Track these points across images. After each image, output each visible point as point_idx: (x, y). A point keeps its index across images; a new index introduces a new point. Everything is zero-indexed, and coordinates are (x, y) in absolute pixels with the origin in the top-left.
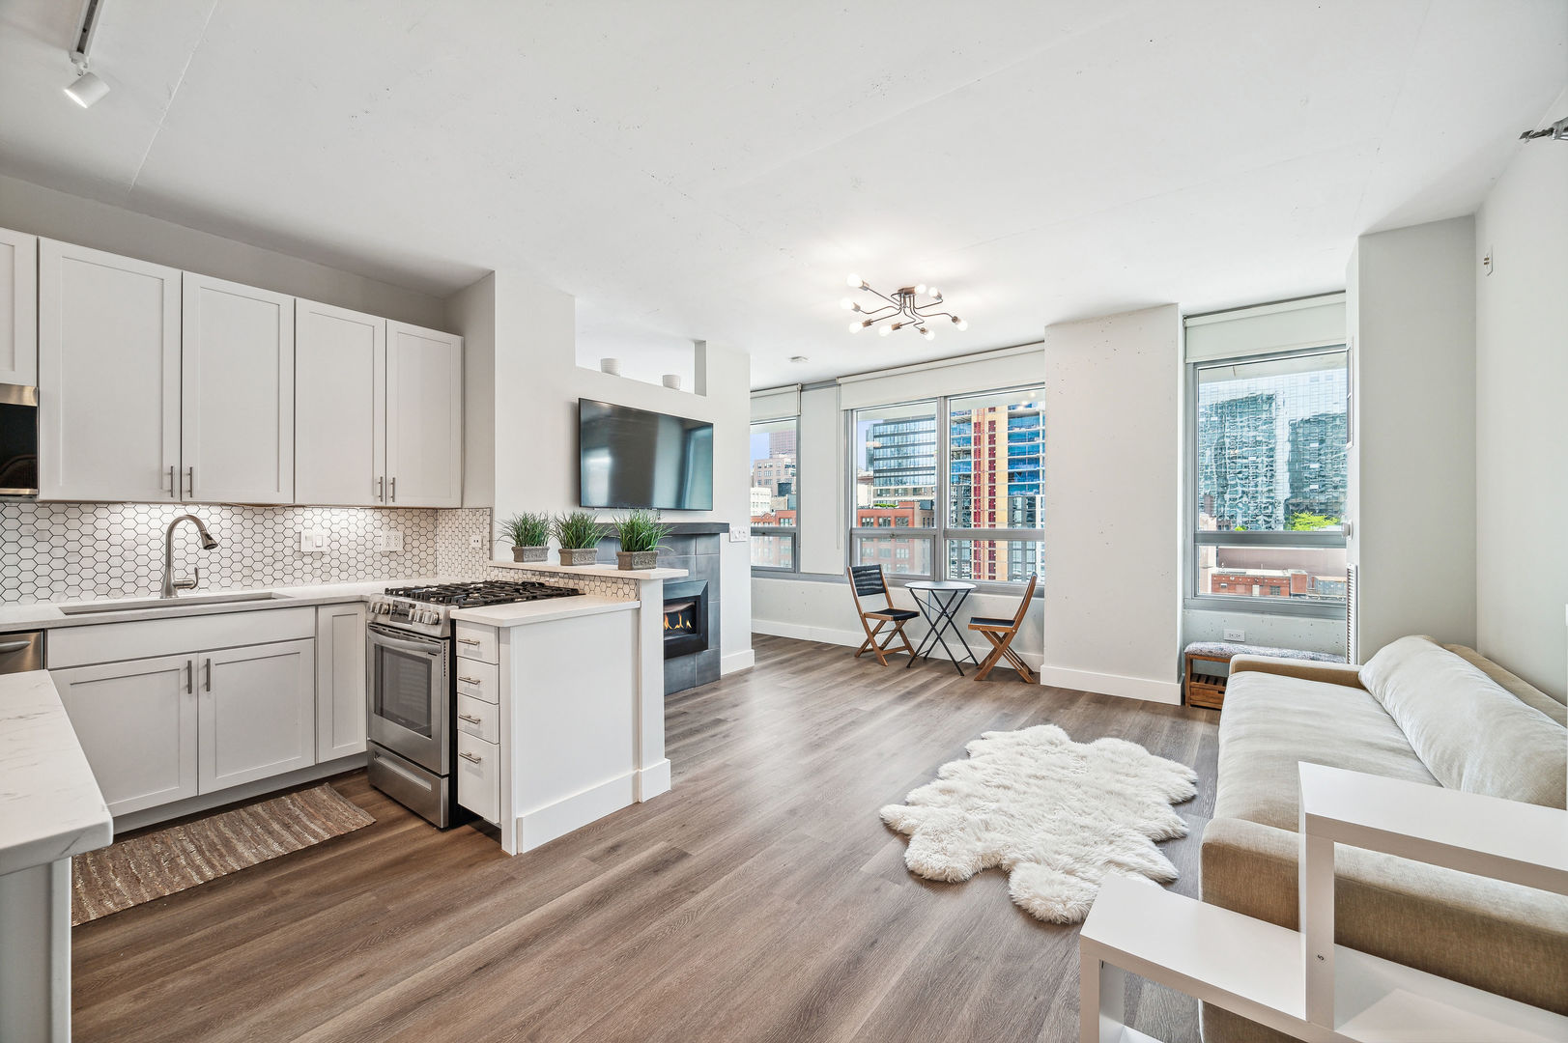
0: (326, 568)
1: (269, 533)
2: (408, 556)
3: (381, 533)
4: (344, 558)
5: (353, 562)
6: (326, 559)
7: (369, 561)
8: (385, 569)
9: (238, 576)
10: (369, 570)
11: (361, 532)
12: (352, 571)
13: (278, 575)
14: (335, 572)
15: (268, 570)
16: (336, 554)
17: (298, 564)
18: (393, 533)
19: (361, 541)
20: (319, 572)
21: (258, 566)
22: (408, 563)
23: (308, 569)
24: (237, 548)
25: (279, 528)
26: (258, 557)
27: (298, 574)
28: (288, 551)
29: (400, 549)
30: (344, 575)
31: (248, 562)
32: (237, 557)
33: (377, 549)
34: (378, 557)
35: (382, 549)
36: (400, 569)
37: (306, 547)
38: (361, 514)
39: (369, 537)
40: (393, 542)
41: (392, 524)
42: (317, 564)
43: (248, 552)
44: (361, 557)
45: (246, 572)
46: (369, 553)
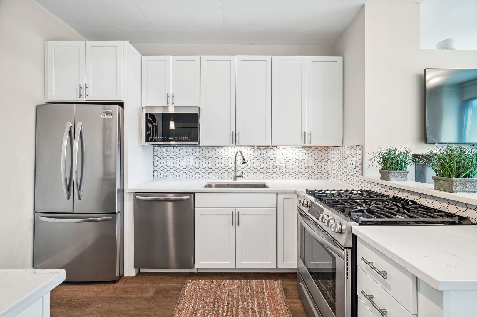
0: (284, 173)
1: (265, 158)
2: (316, 169)
3: (305, 158)
4: (291, 169)
5: (294, 171)
6: (284, 169)
7: (300, 171)
8: (307, 174)
9: (255, 174)
10: (300, 174)
11: (297, 158)
12: (294, 174)
13: (268, 174)
14: (287, 174)
15: (265, 172)
16: (288, 167)
17: (275, 171)
18: (310, 158)
19: (297, 161)
20: (282, 174)
21: (262, 171)
22: (316, 173)
23: (278, 173)
24: (255, 163)
25: (268, 156)
26: (262, 167)
27: (275, 174)
28: (271, 165)
29: (313, 165)
30: (291, 176)
31: (259, 169)
32: (255, 167)
33: (303, 165)
34: (304, 169)
35: (306, 165)
36: (313, 175)
37: (277, 164)
38: (297, 150)
39: (300, 160)
40: (310, 162)
41: (310, 154)
42: (281, 171)
43: (259, 165)
44: (297, 169)
45: (258, 173)
46: (300, 167)
